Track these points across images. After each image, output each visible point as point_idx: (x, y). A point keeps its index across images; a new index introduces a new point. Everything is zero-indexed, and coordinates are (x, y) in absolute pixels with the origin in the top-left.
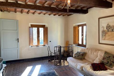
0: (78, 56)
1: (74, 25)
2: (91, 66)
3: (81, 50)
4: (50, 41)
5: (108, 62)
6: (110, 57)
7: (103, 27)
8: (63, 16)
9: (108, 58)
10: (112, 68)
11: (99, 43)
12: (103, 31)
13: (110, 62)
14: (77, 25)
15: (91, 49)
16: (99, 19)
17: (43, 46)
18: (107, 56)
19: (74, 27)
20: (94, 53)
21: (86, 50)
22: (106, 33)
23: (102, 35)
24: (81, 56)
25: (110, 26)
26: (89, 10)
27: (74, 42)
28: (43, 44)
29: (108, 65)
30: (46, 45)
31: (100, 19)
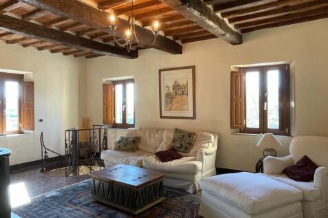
0: (125, 145)
1: (104, 80)
2: (156, 157)
3: (127, 134)
4: (41, 120)
5: (182, 145)
6: (183, 136)
7: (167, 87)
8: (75, 56)
9: (181, 138)
10: (189, 154)
11: (162, 117)
12: (168, 95)
13: (184, 145)
14: (110, 81)
15: (149, 129)
16: (160, 71)
17: (17, 135)
18: (179, 135)
19: (104, 85)
20: (156, 135)
21: (138, 132)
22: (172, 98)
23: (167, 102)
24: (132, 144)
25: (178, 85)
26: (139, 51)
27: (104, 121)
28: (16, 129)
29: (182, 149)
30: (25, 131)
31: (162, 72)
